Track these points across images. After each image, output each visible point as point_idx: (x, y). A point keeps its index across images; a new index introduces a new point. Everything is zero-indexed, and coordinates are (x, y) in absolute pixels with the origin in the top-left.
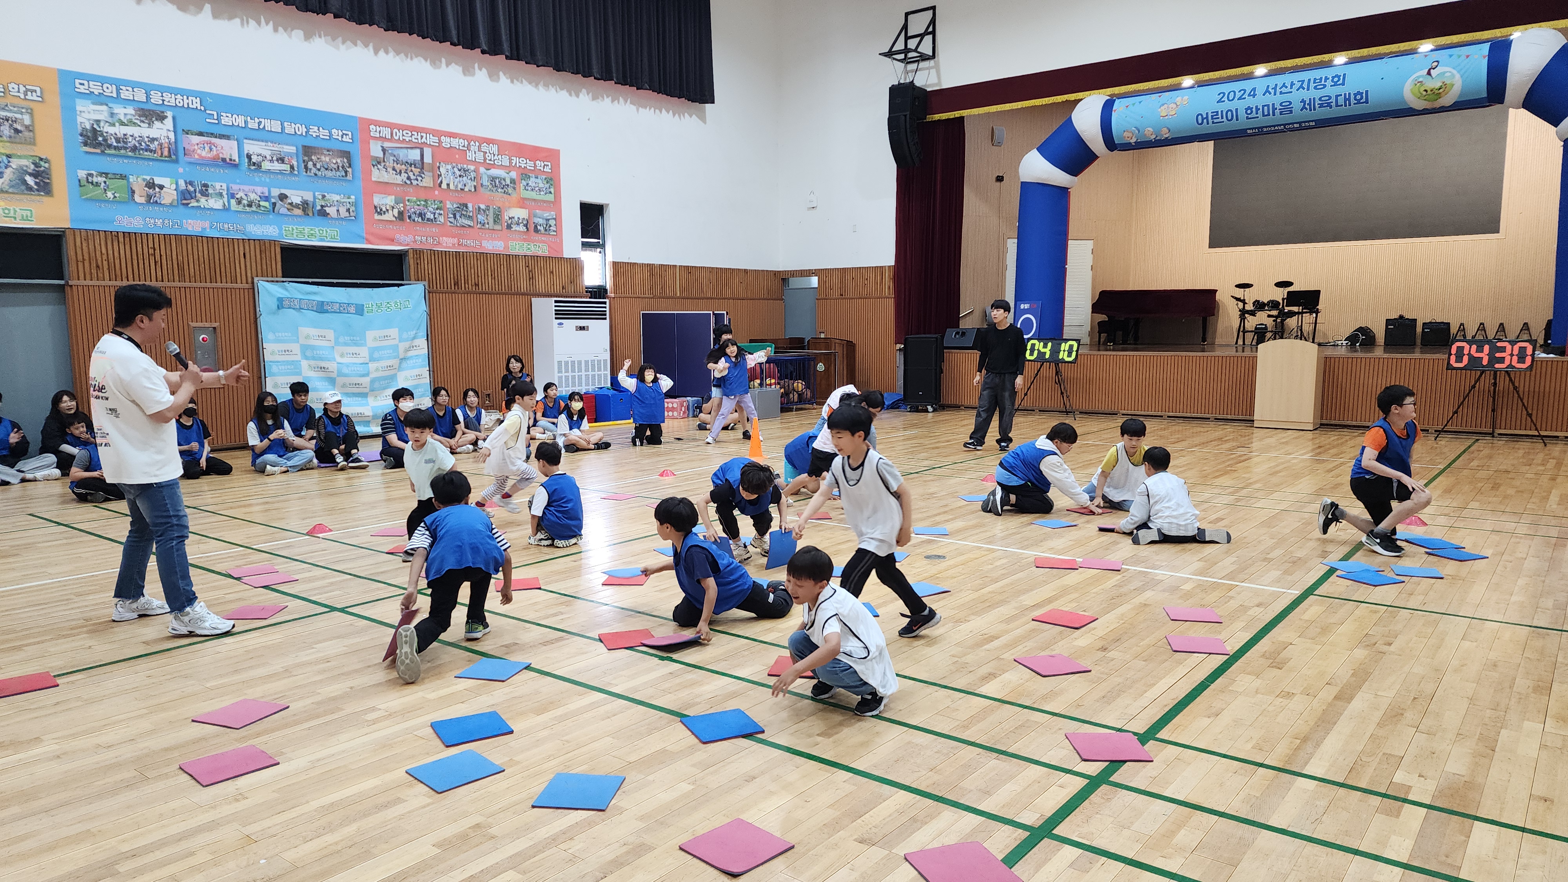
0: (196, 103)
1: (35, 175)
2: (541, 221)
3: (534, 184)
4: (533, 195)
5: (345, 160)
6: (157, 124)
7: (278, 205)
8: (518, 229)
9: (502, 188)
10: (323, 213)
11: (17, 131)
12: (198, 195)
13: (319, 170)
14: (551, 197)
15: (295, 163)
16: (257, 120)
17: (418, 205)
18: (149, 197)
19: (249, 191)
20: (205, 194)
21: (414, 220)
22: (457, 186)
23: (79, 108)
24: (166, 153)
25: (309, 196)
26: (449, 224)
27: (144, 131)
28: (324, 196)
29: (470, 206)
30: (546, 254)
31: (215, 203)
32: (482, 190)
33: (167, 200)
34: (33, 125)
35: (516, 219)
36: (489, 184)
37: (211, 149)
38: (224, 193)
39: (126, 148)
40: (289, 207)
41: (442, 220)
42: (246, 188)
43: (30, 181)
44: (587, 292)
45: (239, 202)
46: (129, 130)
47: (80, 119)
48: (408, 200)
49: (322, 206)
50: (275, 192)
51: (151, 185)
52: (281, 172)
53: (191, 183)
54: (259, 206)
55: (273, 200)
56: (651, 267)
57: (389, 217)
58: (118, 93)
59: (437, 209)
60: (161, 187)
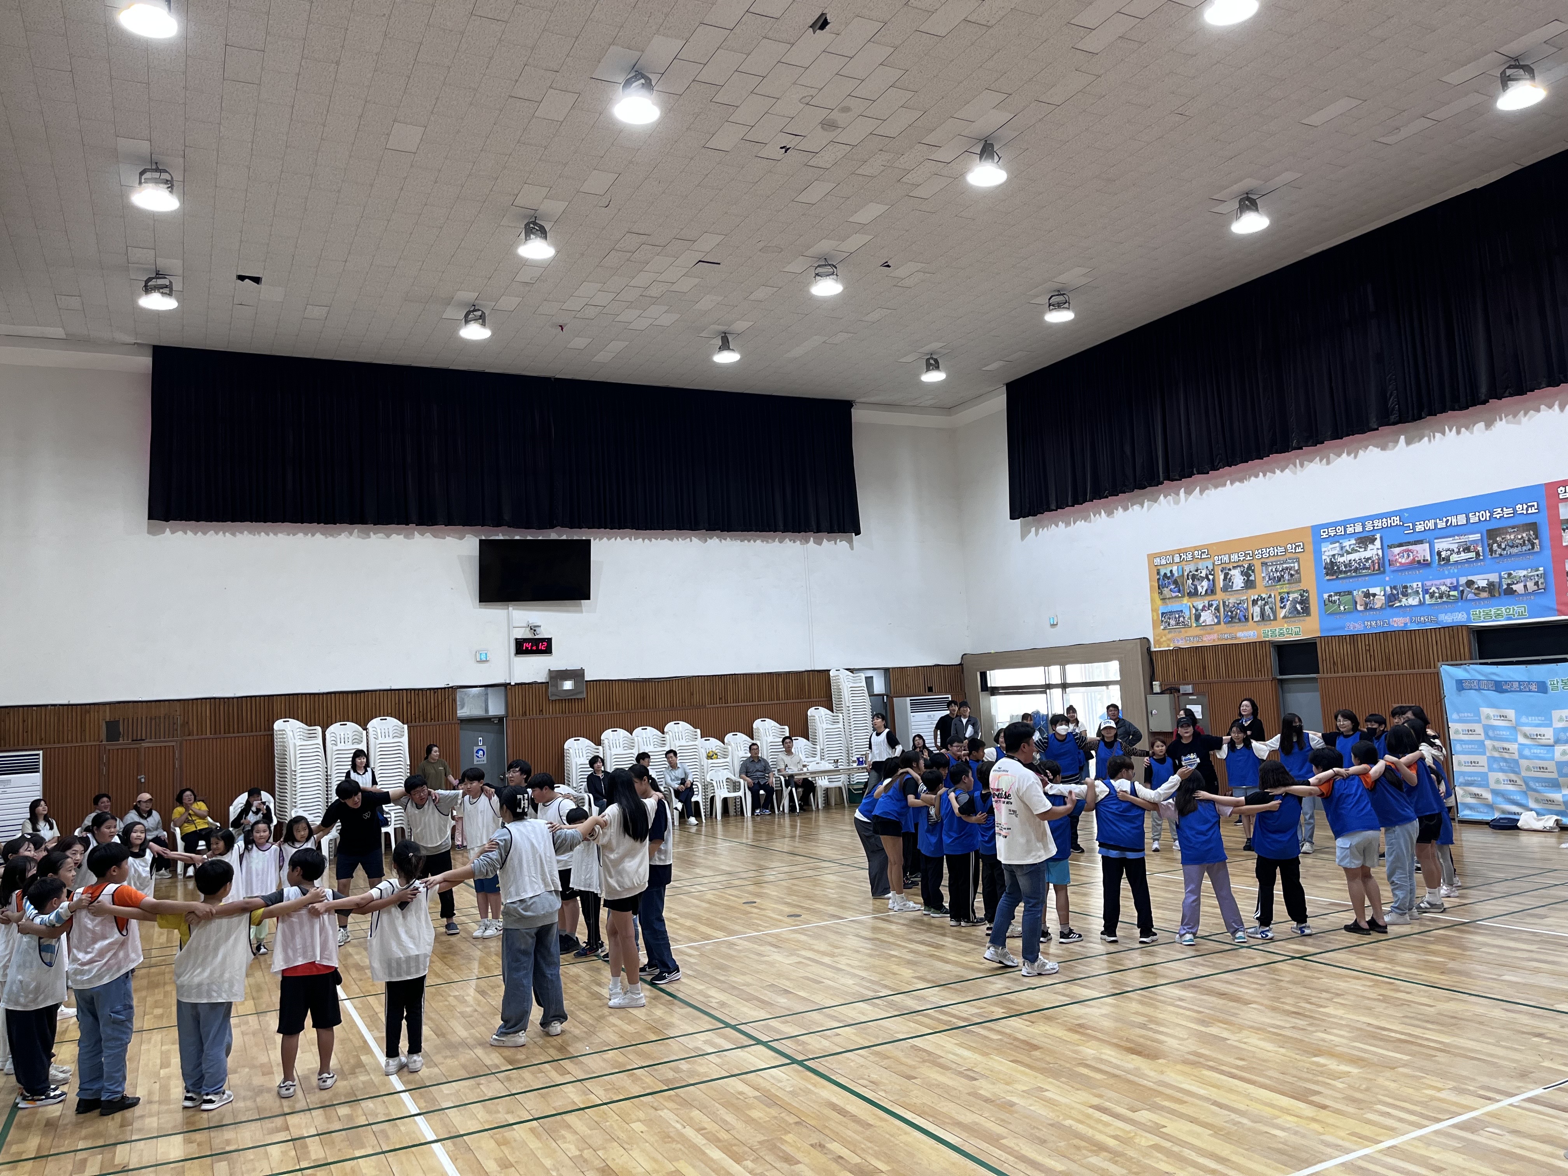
0: (1396, 521)
1: (1301, 603)
5: (1532, 533)
6: (1370, 546)
7: (1465, 592)
10: (1510, 591)
11: (1292, 575)
12: (1400, 596)
13: (1504, 549)
15: (1480, 549)
16: (1445, 520)
18: (1366, 604)
19: (1441, 584)
20: (1405, 595)
23: (1323, 550)
24: (1376, 567)
25: (1494, 577)
27: (1362, 554)
28: (1509, 575)
31: (1413, 601)
33: (1378, 606)
34: (1299, 569)
37: (1409, 556)
38: (1420, 591)
39: (1350, 571)
40: (1476, 592)
42: (1437, 582)
43: (1299, 607)
45: (1432, 595)
46: (1352, 557)
47: (1324, 557)
49: (1508, 585)
51: (1367, 595)
52: (1467, 561)
53: (1395, 588)
54: (1449, 596)
55: (1461, 588)
58: (1345, 531)
60: (1374, 595)
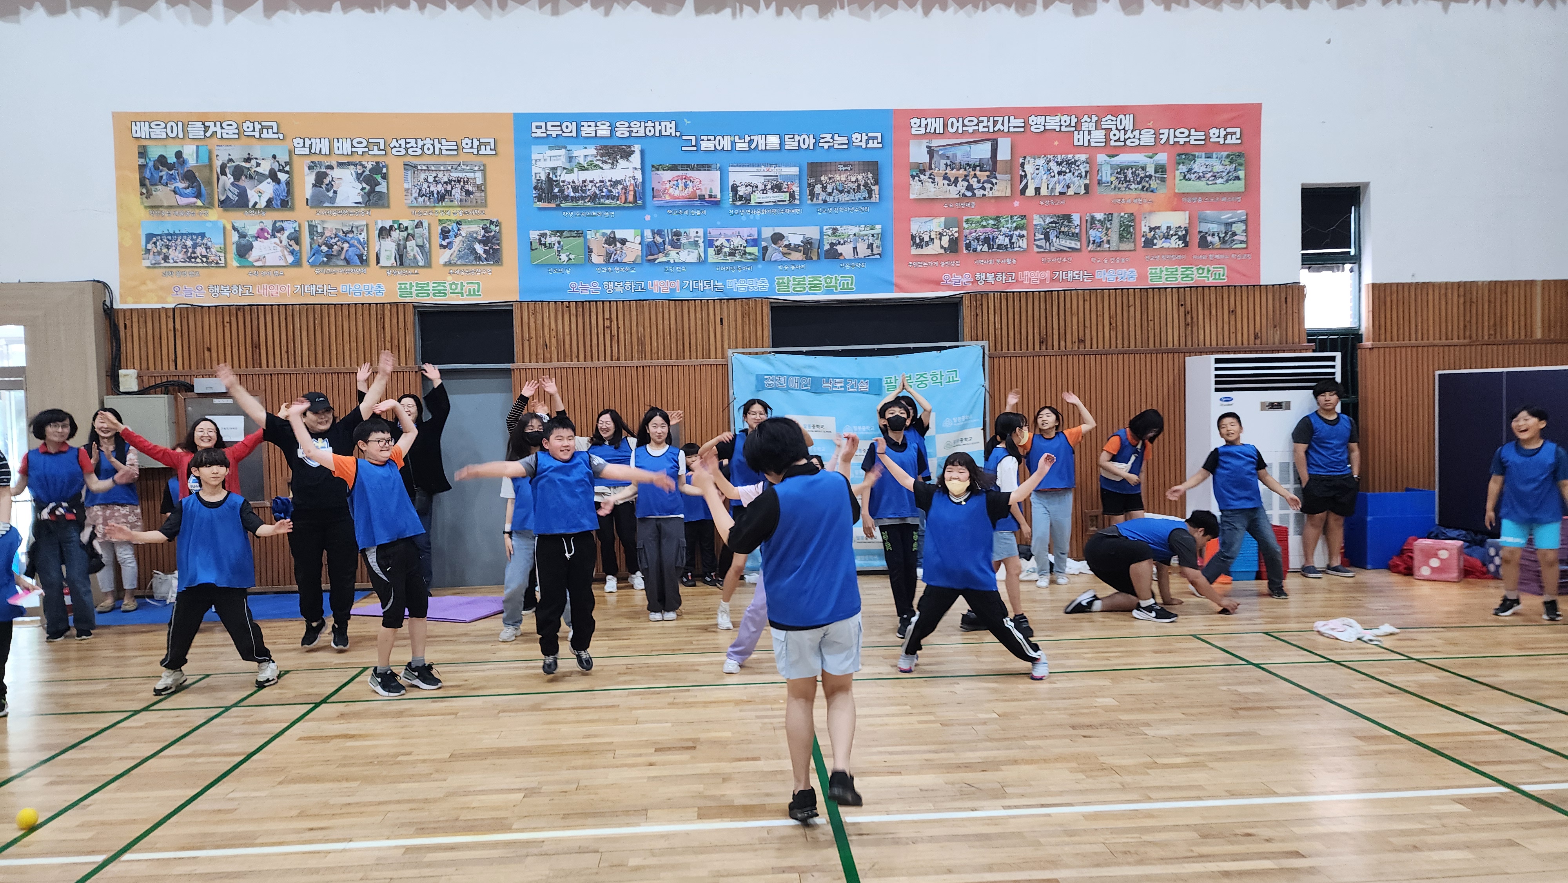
0: (670, 128)
1: (485, 242)
2: (1214, 228)
3: (1203, 169)
4: (1201, 186)
5: (870, 175)
6: (622, 163)
7: (770, 250)
8: (1166, 245)
9: (1139, 183)
10: (833, 254)
11: (468, 193)
12: (668, 247)
13: (830, 194)
14: (1239, 186)
15: (796, 189)
16: (747, 139)
17: (984, 227)
18: (609, 255)
19: (733, 235)
20: (676, 245)
21: (975, 250)
22: (1053, 190)
23: (534, 156)
24: (631, 198)
25: (813, 233)
26: (1036, 249)
27: (607, 174)
28: (835, 231)
29: (1076, 218)
30: (1224, 281)
31: (688, 256)
32: (1100, 190)
33: (629, 258)
34: (484, 183)
35: (1164, 229)
36: (1113, 179)
37: (686, 186)
38: (701, 241)
39: (583, 198)
40: (786, 250)
41: (1025, 246)
42: (729, 231)
43: (479, 249)
44: (1309, 341)
45: (719, 251)
46: (588, 175)
47: (535, 170)
48: (967, 221)
49: (832, 245)
50: (767, 232)
51: (611, 240)
52: (776, 204)
53: (660, 233)
54: (745, 253)
55: (764, 244)
56: (1466, 289)
57: (934, 249)
58: (578, 131)
59: (1016, 228)
60: (624, 242)
